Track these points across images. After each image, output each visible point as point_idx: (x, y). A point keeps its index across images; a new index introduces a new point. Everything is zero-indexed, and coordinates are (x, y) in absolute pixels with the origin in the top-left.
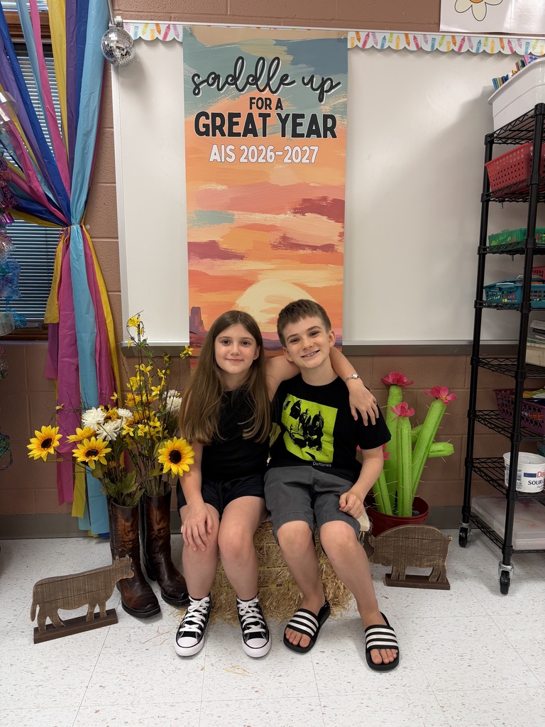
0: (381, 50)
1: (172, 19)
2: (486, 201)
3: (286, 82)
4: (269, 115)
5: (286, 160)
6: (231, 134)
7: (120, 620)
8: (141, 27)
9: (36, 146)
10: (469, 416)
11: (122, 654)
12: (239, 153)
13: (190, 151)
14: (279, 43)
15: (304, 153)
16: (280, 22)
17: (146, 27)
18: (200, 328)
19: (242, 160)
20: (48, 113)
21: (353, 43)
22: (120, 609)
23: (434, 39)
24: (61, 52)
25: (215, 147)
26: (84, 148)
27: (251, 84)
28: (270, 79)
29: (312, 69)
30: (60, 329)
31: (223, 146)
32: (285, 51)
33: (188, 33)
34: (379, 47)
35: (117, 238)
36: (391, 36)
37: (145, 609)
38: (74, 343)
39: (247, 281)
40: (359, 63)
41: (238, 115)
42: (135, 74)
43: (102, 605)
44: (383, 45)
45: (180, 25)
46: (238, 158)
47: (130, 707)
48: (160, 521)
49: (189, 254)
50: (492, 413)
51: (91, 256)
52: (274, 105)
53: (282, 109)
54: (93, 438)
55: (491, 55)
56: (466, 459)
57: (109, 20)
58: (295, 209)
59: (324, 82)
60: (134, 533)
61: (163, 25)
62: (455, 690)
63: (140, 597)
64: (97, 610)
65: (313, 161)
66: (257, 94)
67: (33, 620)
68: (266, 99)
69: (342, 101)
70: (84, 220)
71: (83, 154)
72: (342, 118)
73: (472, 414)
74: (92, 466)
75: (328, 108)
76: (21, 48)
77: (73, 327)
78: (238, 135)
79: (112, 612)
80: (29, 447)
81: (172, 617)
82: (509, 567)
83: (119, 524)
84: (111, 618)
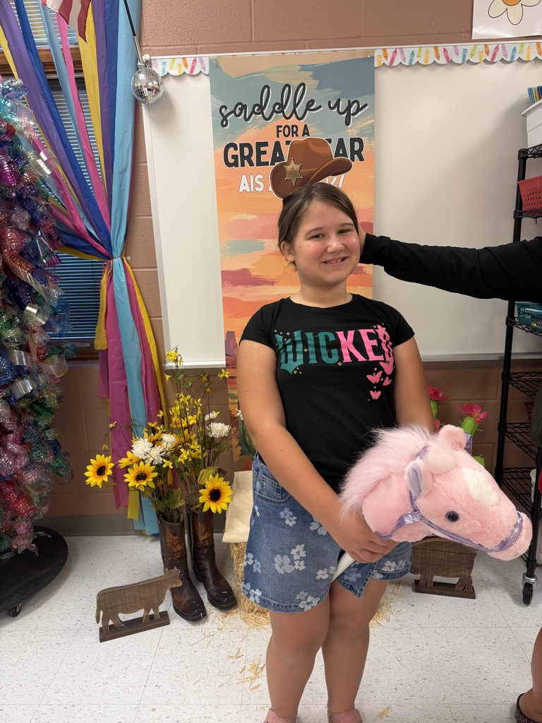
0: (410, 66)
1: (198, 51)
2: (518, 218)
3: (312, 108)
6: (260, 163)
7: (171, 622)
8: (169, 62)
9: (77, 186)
10: (499, 430)
11: (173, 656)
12: (267, 182)
13: (220, 183)
14: (304, 68)
16: (305, 44)
17: (173, 62)
18: (235, 351)
20: (86, 154)
21: (380, 62)
22: (171, 611)
23: (465, 50)
24: (94, 92)
25: (244, 177)
26: (121, 186)
27: (277, 112)
28: (296, 106)
29: (338, 92)
30: (109, 356)
31: (252, 176)
32: (311, 76)
33: (215, 65)
34: (407, 63)
35: (156, 267)
36: (420, 51)
37: (194, 613)
38: (122, 367)
40: (387, 82)
41: (266, 144)
42: (164, 106)
43: (156, 609)
44: (411, 61)
45: (206, 58)
46: (266, 187)
47: (181, 707)
48: (205, 533)
49: (223, 282)
50: (523, 426)
51: (133, 287)
52: (300, 132)
53: (309, 135)
54: (142, 463)
55: (527, 62)
56: (496, 469)
57: (137, 60)
59: (350, 105)
60: (181, 545)
61: (190, 58)
62: (469, 704)
63: (188, 601)
66: (283, 122)
67: (98, 622)
68: (293, 126)
69: (369, 122)
70: (125, 252)
71: (120, 192)
72: (369, 140)
73: (503, 426)
74: (142, 489)
75: (355, 131)
76: (55, 85)
77: (121, 353)
78: (266, 164)
79: (164, 615)
80: (86, 474)
81: (217, 621)
82: (533, 580)
83: (167, 537)
84: (163, 620)
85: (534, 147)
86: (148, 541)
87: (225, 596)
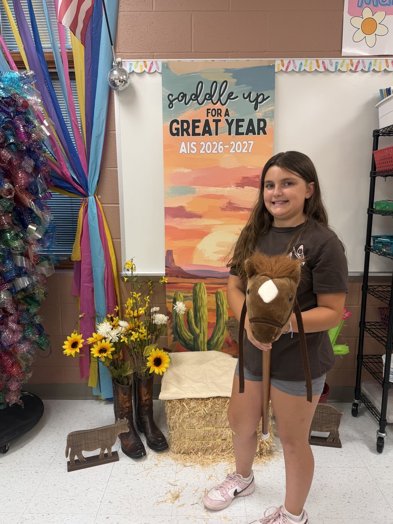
0: (299, 72)
1: (155, 57)
2: (374, 175)
3: (232, 97)
4: (220, 121)
5: (231, 151)
6: (194, 134)
7: (120, 459)
8: (134, 63)
9: (65, 145)
10: (360, 326)
11: (122, 482)
12: (199, 147)
13: (166, 146)
14: (227, 71)
15: (244, 146)
16: (228, 55)
17: (137, 63)
18: (172, 264)
19: (202, 152)
20: (73, 123)
22: (120, 452)
23: (337, 63)
24: (81, 82)
25: (183, 143)
26: (97, 146)
27: (208, 100)
28: (220, 95)
29: (250, 88)
30: (82, 265)
31: (188, 143)
32: (231, 76)
33: (165, 67)
34: (297, 70)
35: (119, 204)
36: (306, 62)
37: (136, 453)
38: (91, 273)
39: (204, 232)
40: (283, 82)
41: (199, 121)
42: (130, 94)
43: (109, 449)
44: (300, 68)
45: (160, 62)
46: (199, 150)
47: (127, 516)
48: (146, 394)
49: (165, 215)
50: (377, 324)
51: (102, 217)
52: (223, 114)
53: (229, 116)
54: (103, 341)
55: (379, 72)
56: (358, 355)
57: (113, 60)
58: (237, 184)
59: (258, 96)
60: (129, 403)
61: (149, 62)
63: (133, 444)
64: (106, 451)
65: (250, 151)
66: (211, 106)
67: (67, 457)
68: (218, 109)
69: (271, 108)
70: (97, 192)
71: (96, 150)
72: (271, 120)
73: (363, 324)
74: (103, 360)
75: (261, 114)
76: (54, 76)
77: (90, 263)
78: (199, 134)
79: (115, 454)
80: (64, 347)
81: (153, 459)
82: (384, 435)
83: (120, 396)
84: (114, 457)
85: (384, 129)
87: (160, 441)
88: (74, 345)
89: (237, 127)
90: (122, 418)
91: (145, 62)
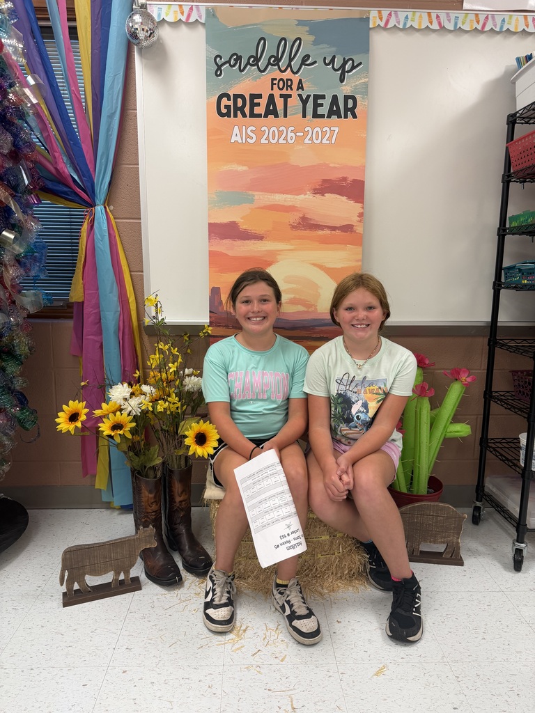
0: (404, 29)
2: (506, 181)
3: (307, 63)
4: (290, 96)
5: (307, 141)
6: (253, 115)
7: (143, 588)
8: (165, 9)
9: (62, 128)
10: (485, 397)
11: (146, 620)
12: (259, 134)
13: (211, 133)
14: (301, 23)
15: (324, 133)
16: (302, 1)
17: (169, 8)
18: (220, 308)
19: (263, 141)
20: (73, 95)
21: (374, 22)
22: (143, 577)
23: (457, 18)
24: (86, 33)
25: (236, 128)
26: (108, 130)
27: (272, 65)
28: (291, 59)
29: (334, 49)
30: (84, 307)
31: (244, 127)
32: (307, 31)
33: (211, 14)
34: (401, 26)
35: (140, 219)
36: (414, 15)
37: (167, 578)
38: (99, 321)
39: (266, 261)
40: (381, 43)
41: (259, 96)
42: (158, 56)
43: (127, 572)
44: (405, 24)
45: (203, 6)
46: (259, 139)
47: (155, 669)
48: (182, 493)
49: (209, 235)
50: (508, 394)
51: (115, 237)
52: (295, 86)
53: (303, 90)
54: (118, 413)
55: (515, 33)
56: (481, 439)
57: (133, 2)
58: (315, 189)
59: (345, 62)
60: (157, 505)
61: (186, 6)
62: (470, 662)
63: (162, 566)
64: (122, 577)
65: (333, 142)
66: (278, 75)
67: (62, 585)
68: (288, 80)
69: (363, 81)
70: (108, 201)
71: (107, 136)
72: (363, 98)
73: (488, 395)
74: (118, 440)
75: (349, 88)
76: (48, 32)
77: (97, 306)
78: (259, 116)
79: (136, 580)
80: (57, 420)
81: (193, 586)
82: (523, 545)
83: (143, 495)
84: (135, 585)
85: (524, 108)
86: (116, 513)
87: (202, 561)
88: (74, 417)
89: (314, 106)
90: (146, 526)
91: (180, 6)
